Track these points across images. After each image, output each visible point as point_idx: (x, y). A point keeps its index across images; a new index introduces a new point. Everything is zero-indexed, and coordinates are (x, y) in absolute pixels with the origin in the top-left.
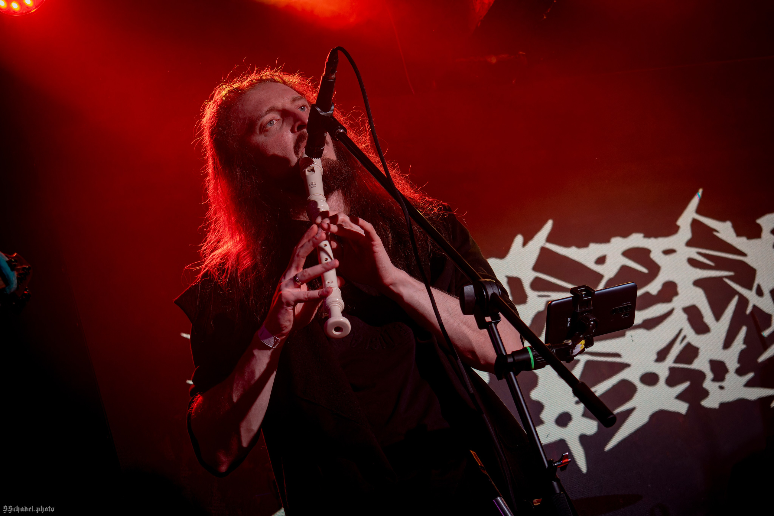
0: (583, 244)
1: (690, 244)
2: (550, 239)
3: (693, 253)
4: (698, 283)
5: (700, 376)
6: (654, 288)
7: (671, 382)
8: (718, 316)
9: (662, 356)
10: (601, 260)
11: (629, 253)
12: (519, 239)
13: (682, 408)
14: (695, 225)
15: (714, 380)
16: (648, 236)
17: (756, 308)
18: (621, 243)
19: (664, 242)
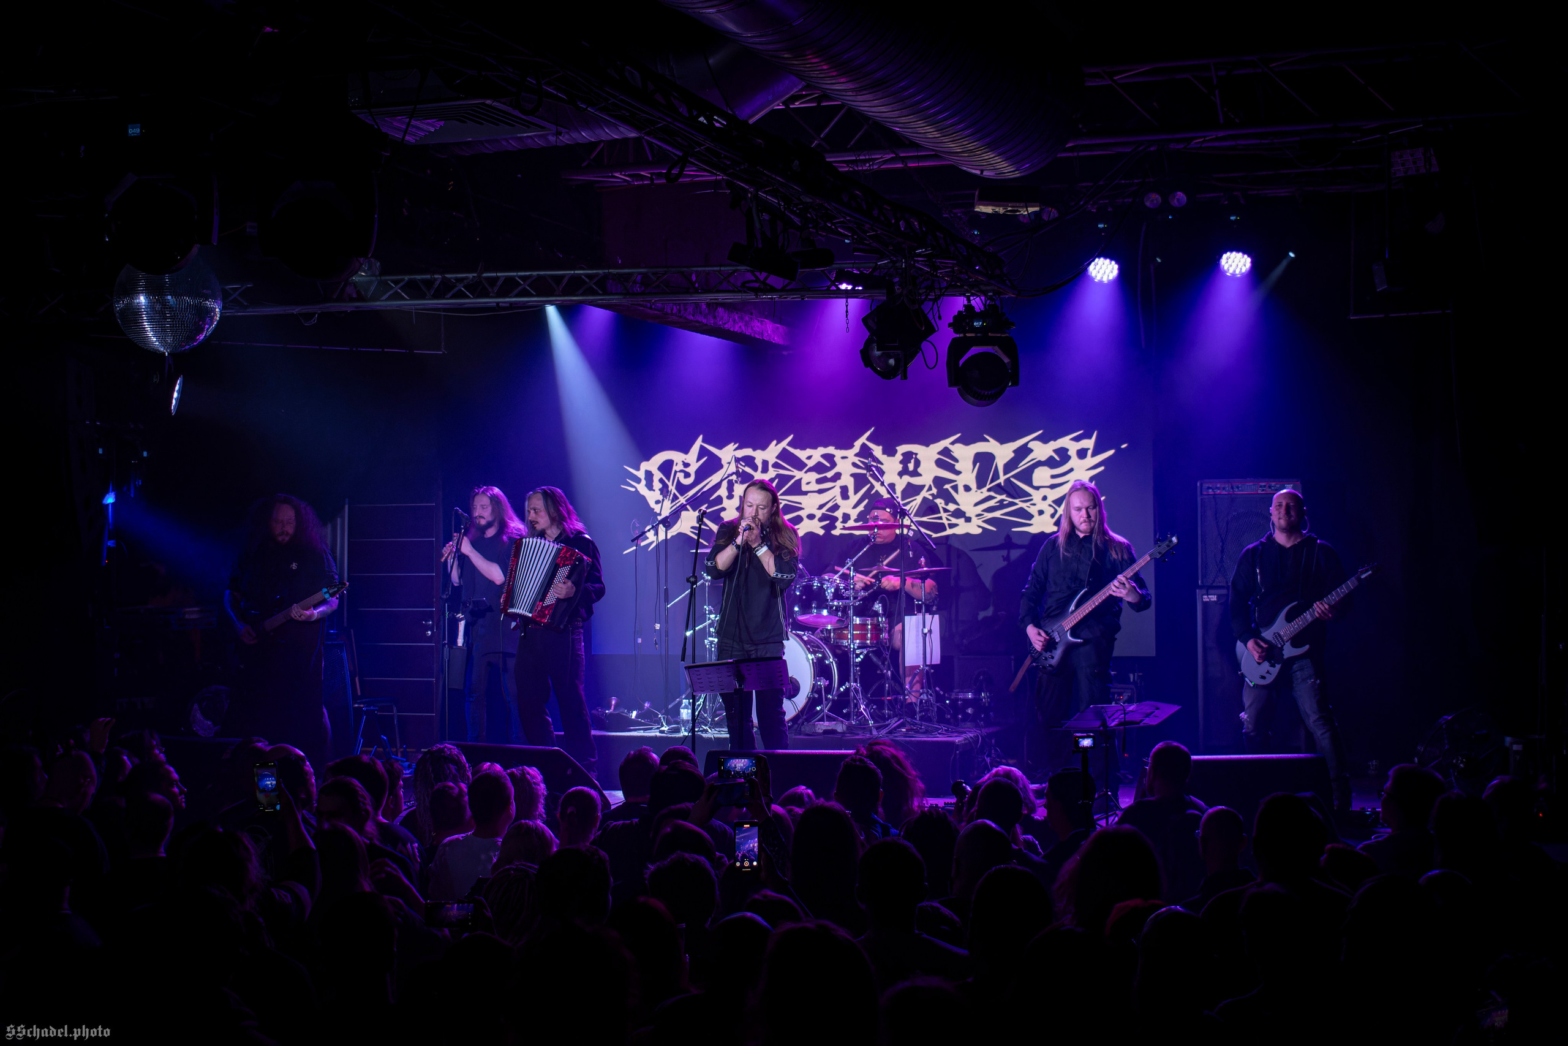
0: (803, 448)
1: (856, 455)
2: (789, 444)
3: (856, 460)
4: (852, 475)
5: (836, 519)
6: (829, 474)
7: (821, 520)
8: (856, 492)
9: (821, 507)
10: (809, 458)
11: (824, 456)
12: (775, 442)
13: (821, 532)
14: (864, 446)
15: (842, 522)
16: (836, 448)
17: (877, 491)
18: (822, 450)
19: (844, 453)
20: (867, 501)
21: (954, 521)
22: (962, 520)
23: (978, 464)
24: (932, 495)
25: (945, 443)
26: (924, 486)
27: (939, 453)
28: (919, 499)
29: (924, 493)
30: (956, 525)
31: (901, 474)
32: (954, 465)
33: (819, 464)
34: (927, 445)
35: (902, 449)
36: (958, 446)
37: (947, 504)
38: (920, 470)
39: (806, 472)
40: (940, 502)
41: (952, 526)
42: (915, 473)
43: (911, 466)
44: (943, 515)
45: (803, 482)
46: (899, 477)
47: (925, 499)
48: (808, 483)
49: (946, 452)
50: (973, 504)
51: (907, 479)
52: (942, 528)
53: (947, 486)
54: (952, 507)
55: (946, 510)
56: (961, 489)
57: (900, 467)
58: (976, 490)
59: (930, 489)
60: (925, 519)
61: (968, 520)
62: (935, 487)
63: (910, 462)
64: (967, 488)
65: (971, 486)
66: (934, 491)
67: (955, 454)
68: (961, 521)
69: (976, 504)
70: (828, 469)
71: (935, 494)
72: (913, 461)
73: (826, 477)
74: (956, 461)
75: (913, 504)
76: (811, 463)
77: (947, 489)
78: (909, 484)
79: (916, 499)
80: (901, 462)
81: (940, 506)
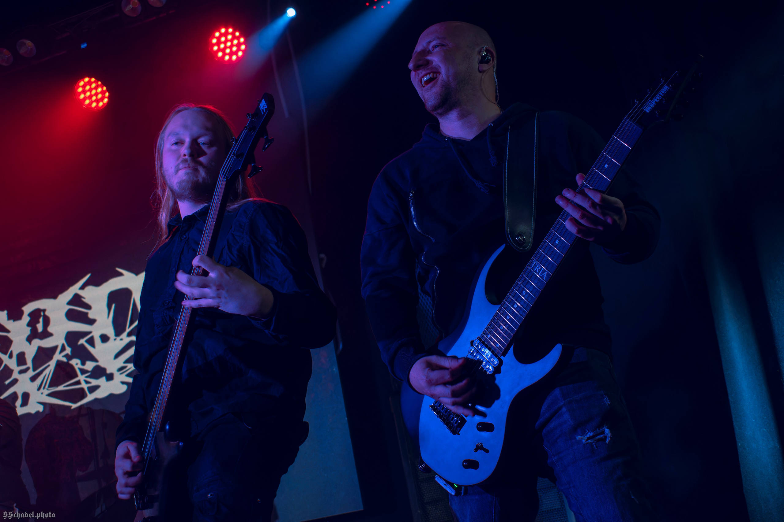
21: (94, 382)
22: (104, 379)
23: (113, 306)
24: (66, 356)
25: (74, 289)
26: (56, 348)
27: (69, 303)
28: (52, 364)
29: (58, 357)
30: (96, 388)
31: (29, 339)
32: (87, 314)
34: (55, 297)
35: (28, 308)
36: (89, 288)
37: (83, 364)
38: (50, 329)
40: (76, 363)
41: (93, 389)
42: (46, 335)
43: (40, 327)
44: (81, 378)
46: (28, 343)
49: (77, 300)
50: (113, 356)
51: (37, 343)
52: (81, 394)
53: (82, 341)
54: (90, 366)
55: (83, 372)
56: (97, 340)
57: (27, 331)
58: (115, 337)
59: (63, 349)
60: (61, 388)
61: (110, 377)
62: (69, 345)
63: (38, 322)
64: (105, 338)
65: (109, 335)
66: (68, 350)
67: (86, 300)
68: (102, 381)
69: (117, 356)
71: (70, 353)
72: (41, 320)
74: (89, 307)
75: (47, 371)
77: (82, 345)
78: (40, 349)
79: (49, 366)
80: (29, 325)
81: (76, 367)
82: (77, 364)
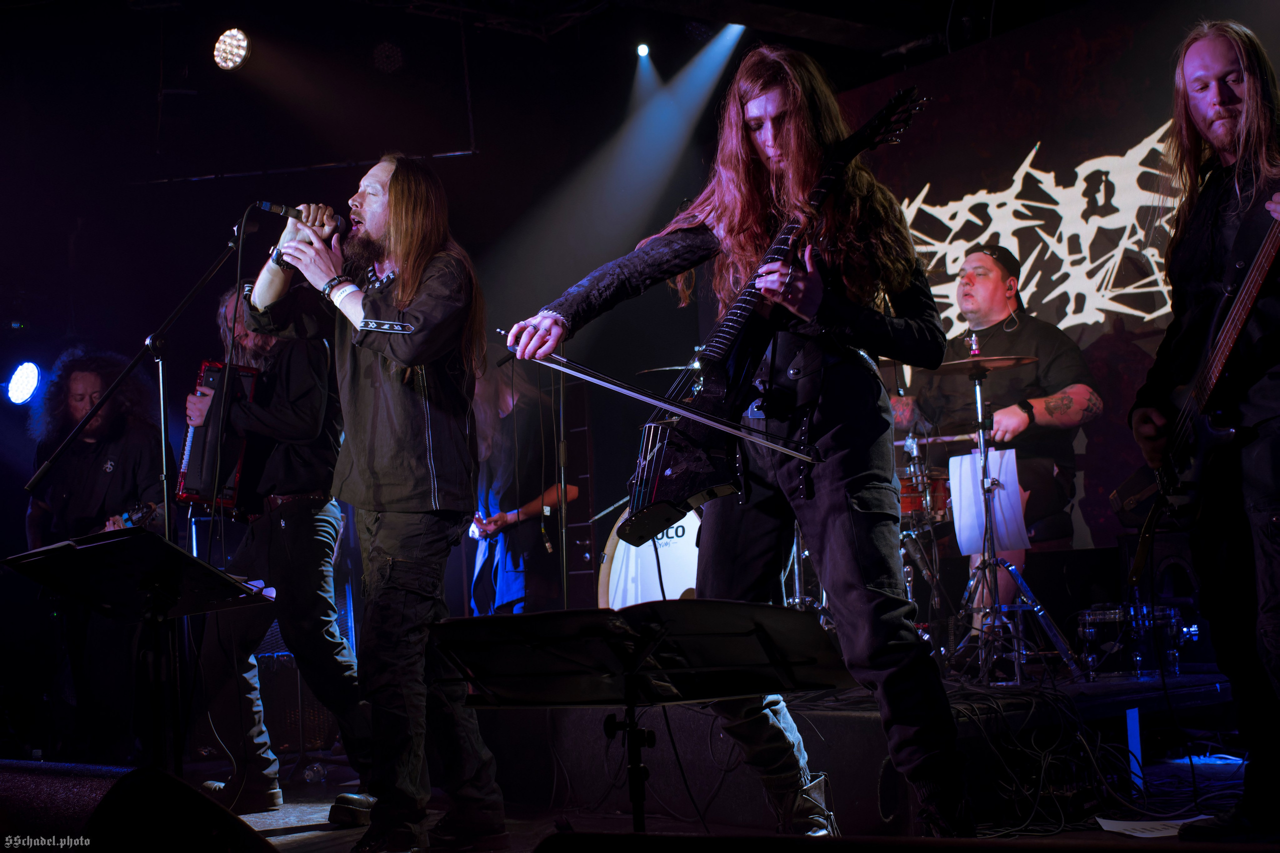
0: (944, 203)
1: (1019, 196)
2: (926, 201)
3: (1018, 205)
4: (1017, 233)
10: (953, 217)
11: (973, 209)
12: (907, 200)
14: (1028, 178)
16: (989, 192)
17: (1053, 254)
18: (970, 200)
19: (999, 197)
20: (1039, 274)
24: (1138, 243)
25: (1151, 141)
26: (1123, 229)
27: (1143, 163)
28: (1118, 254)
29: (1126, 243)
31: (1086, 216)
33: (968, 223)
34: (1122, 153)
35: (1084, 169)
38: (1115, 202)
39: (951, 242)
40: (1151, 253)
42: (1109, 209)
43: (1101, 198)
44: (1159, 276)
45: (949, 260)
46: (1083, 222)
47: (1127, 251)
48: (955, 261)
49: (1154, 158)
51: (1097, 221)
53: (1161, 222)
57: (1083, 204)
59: (1133, 232)
60: (1130, 290)
62: (1142, 227)
63: (1099, 191)
66: (1141, 235)
70: (981, 230)
71: (1143, 239)
72: (1102, 187)
73: (978, 244)
75: (1109, 265)
76: (956, 226)
78: (1101, 231)
79: (1113, 256)
80: (1085, 194)
81: (1152, 260)
82: (1153, 256)
